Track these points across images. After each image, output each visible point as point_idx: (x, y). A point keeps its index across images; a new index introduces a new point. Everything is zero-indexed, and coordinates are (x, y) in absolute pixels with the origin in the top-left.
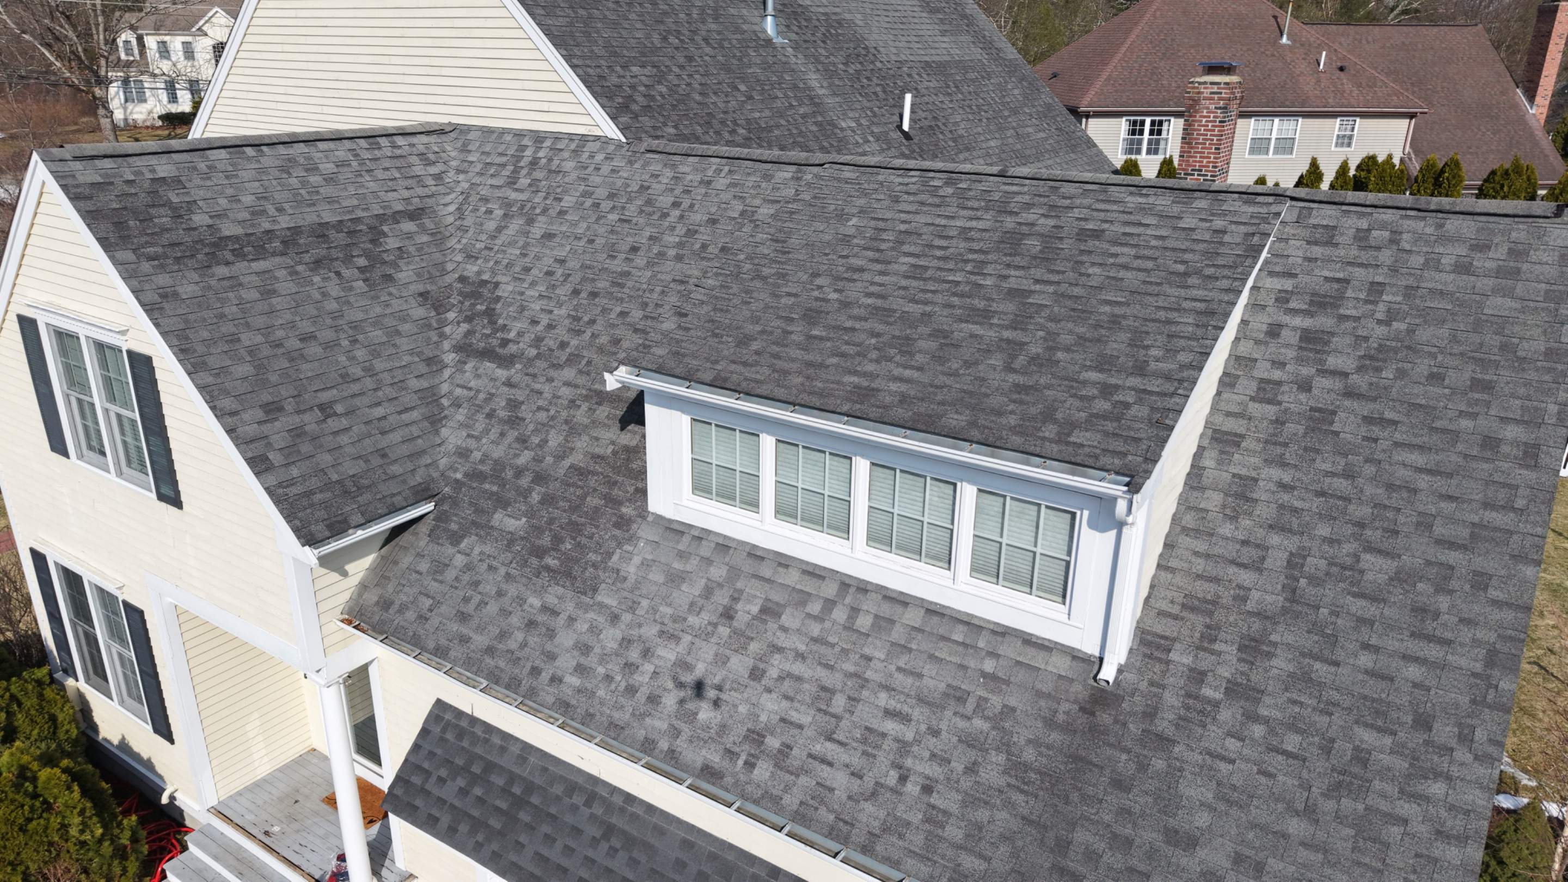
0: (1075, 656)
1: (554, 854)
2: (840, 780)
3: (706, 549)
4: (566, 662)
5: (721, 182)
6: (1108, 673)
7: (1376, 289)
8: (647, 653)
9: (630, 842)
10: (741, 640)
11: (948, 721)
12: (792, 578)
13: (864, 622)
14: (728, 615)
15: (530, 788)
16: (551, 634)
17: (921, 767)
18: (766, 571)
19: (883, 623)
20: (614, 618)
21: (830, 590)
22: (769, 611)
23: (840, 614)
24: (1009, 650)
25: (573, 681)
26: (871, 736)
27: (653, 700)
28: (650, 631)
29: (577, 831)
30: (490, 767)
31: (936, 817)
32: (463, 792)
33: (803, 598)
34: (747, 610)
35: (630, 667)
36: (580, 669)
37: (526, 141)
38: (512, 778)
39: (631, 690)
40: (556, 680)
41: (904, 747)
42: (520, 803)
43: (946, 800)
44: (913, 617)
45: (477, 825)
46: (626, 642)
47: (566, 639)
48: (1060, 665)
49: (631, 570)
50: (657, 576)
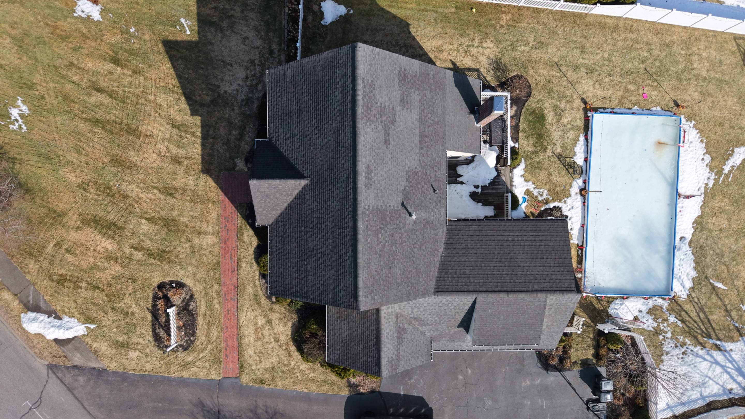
5: (457, 300)
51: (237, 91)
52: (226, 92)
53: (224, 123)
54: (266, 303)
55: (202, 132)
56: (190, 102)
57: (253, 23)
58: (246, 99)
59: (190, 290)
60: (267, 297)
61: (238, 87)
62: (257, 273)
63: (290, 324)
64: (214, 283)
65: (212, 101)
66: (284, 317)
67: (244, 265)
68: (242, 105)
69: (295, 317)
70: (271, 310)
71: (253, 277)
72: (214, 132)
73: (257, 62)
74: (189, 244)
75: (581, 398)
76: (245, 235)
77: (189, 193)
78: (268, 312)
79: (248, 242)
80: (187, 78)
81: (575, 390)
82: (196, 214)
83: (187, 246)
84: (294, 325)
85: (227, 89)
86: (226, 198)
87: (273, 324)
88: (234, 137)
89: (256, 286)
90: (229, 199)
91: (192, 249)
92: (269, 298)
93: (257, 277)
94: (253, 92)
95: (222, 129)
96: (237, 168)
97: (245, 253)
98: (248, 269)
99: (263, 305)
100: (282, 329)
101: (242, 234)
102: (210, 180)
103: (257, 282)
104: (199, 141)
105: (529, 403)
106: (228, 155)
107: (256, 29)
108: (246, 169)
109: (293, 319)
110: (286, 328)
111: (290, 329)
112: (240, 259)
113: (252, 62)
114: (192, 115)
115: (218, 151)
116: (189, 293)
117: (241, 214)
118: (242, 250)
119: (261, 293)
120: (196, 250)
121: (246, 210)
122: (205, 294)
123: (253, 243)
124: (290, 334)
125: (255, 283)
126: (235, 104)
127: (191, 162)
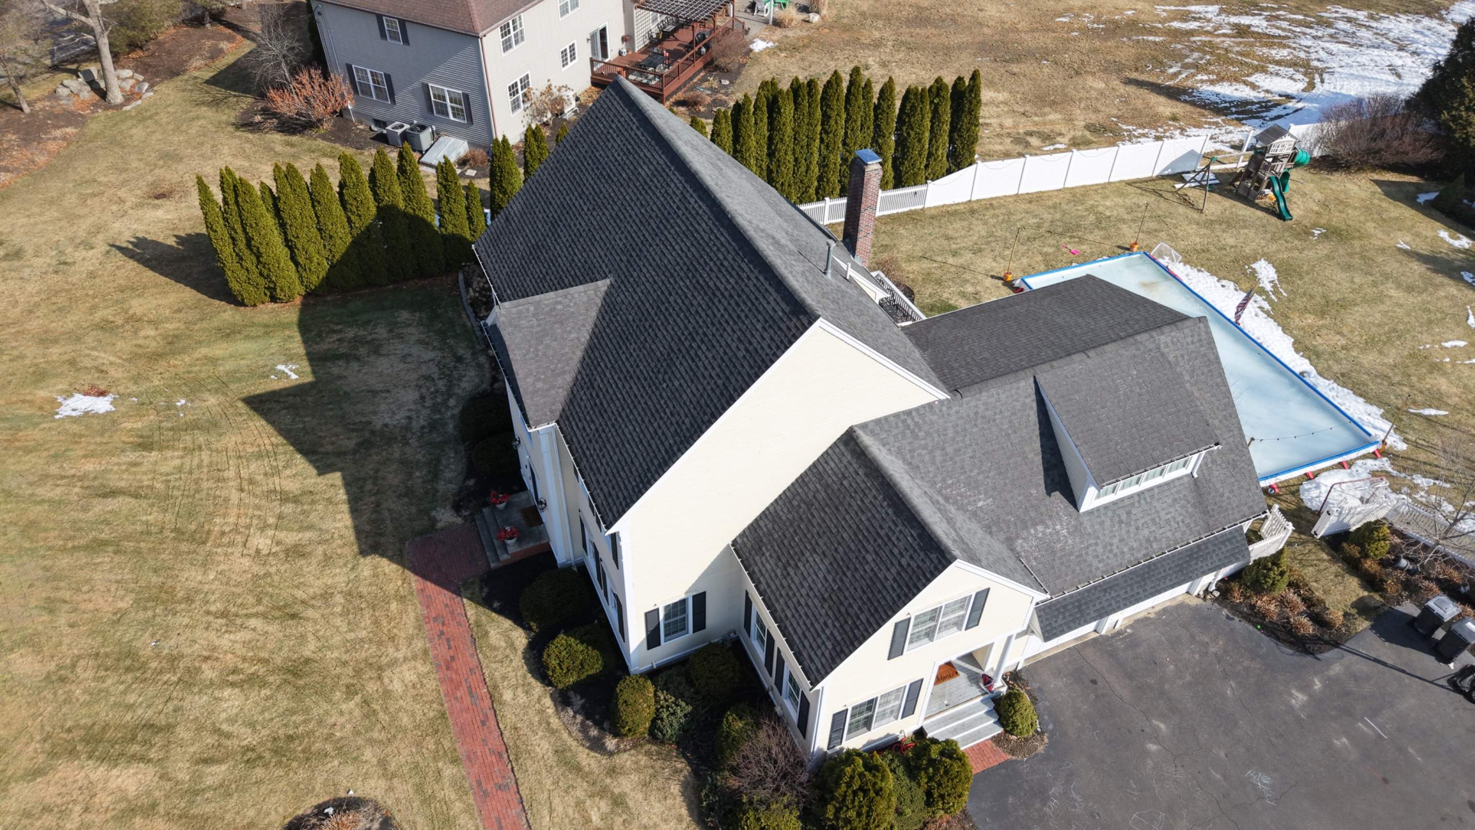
0: (1187, 476)
1: (1098, 607)
2: (1169, 534)
3: (1102, 511)
4: (1095, 563)
5: (1003, 397)
6: (1196, 476)
7: (1182, 356)
8: (1111, 545)
9: (1111, 588)
10: (1128, 524)
11: (1177, 506)
12: (1127, 502)
13: (1148, 500)
14: (1121, 522)
15: (1079, 601)
16: (1085, 561)
17: (1179, 519)
18: (1120, 505)
19: (1152, 497)
20: (1096, 544)
21: (1136, 498)
22: (1129, 513)
23: (1143, 502)
24: (1177, 483)
25: (1101, 565)
26: (1168, 521)
27: (1122, 553)
28: (1107, 539)
29: (1098, 598)
30: (1064, 607)
31: (1188, 525)
32: (1064, 618)
33: (1133, 505)
34: (1124, 517)
35: (1111, 551)
36: (1100, 562)
37: (902, 417)
38: (1073, 603)
39: (1116, 555)
40: (1098, 569)
41: (1174, 518)
42: (1079, 606)
43: (1187, 521)
44: (1156, 491)
45: (1073, 621)
46: (1105, 547)
47: (1090, 558)
48: (1186, 480)
49: (1089, 530)
50: (1097, 527)
51: (409, 418)
52: (386, 425)
53: (394, 467)
54: (592, 762)
55: (348, 493)
56: (314, 458)
57: (413, 338)
58: (429, 424)
59: (377, 808)
60: (591, 748)
61: (408, 414)
62: (548, 702)
63: (675, 788)
64: (440, 764)
65: (360, 445)
66: (654, 776)
67: (507, 695)
68: (422, 434)
69: (679, 766)
70: (612, 772)
71: (541, 712)
72: (375, 484)
73: (436, 376)
74: (358, 698)
75: (1432, 682)
76: (492, 633)
77: (339, 599)
78: (608, 781)
79: (503, 644)
80: (303, 429)
81: (1403, 671)
82: (363, 634)
83: (352, 704)
84: (685, 786)
85: (387, 420)
86: (429, 583)
87: (631, 804)
88: (420, 480)
89: (553, 732)
90: (437, 582)
91: (366, 708)
92: (596, 745)
93: (551, 711)
94: (440, 411)
95: (390, 476)
96: (439, 525)
97: (503, 671)
98: (522, 698)
99: (587, 769)
100: (658, 807)
101: (487, 633)
102: (384, 562)
103: (555, 722)
104: (345, 508)
105: (1344, 740)
106: (413, 510)
107: (420, 342)
108: (459, 521)
109: (677, 771)
110: (669, 802)
111: (679, 799)
112: (496, 687)
113: (428, 378)
114: (320, 474)
115: (389, 510)
116: (378, 815)
117: (470, 599)
118: (494, 666)
119: (574, 743)
120: (377, 707)
121: (481, 589)
122: (423, 802)
123: (517, 643)
124: (684, 812)
125: (549, 724)
126: (409, 435)
127: (334, 545)
